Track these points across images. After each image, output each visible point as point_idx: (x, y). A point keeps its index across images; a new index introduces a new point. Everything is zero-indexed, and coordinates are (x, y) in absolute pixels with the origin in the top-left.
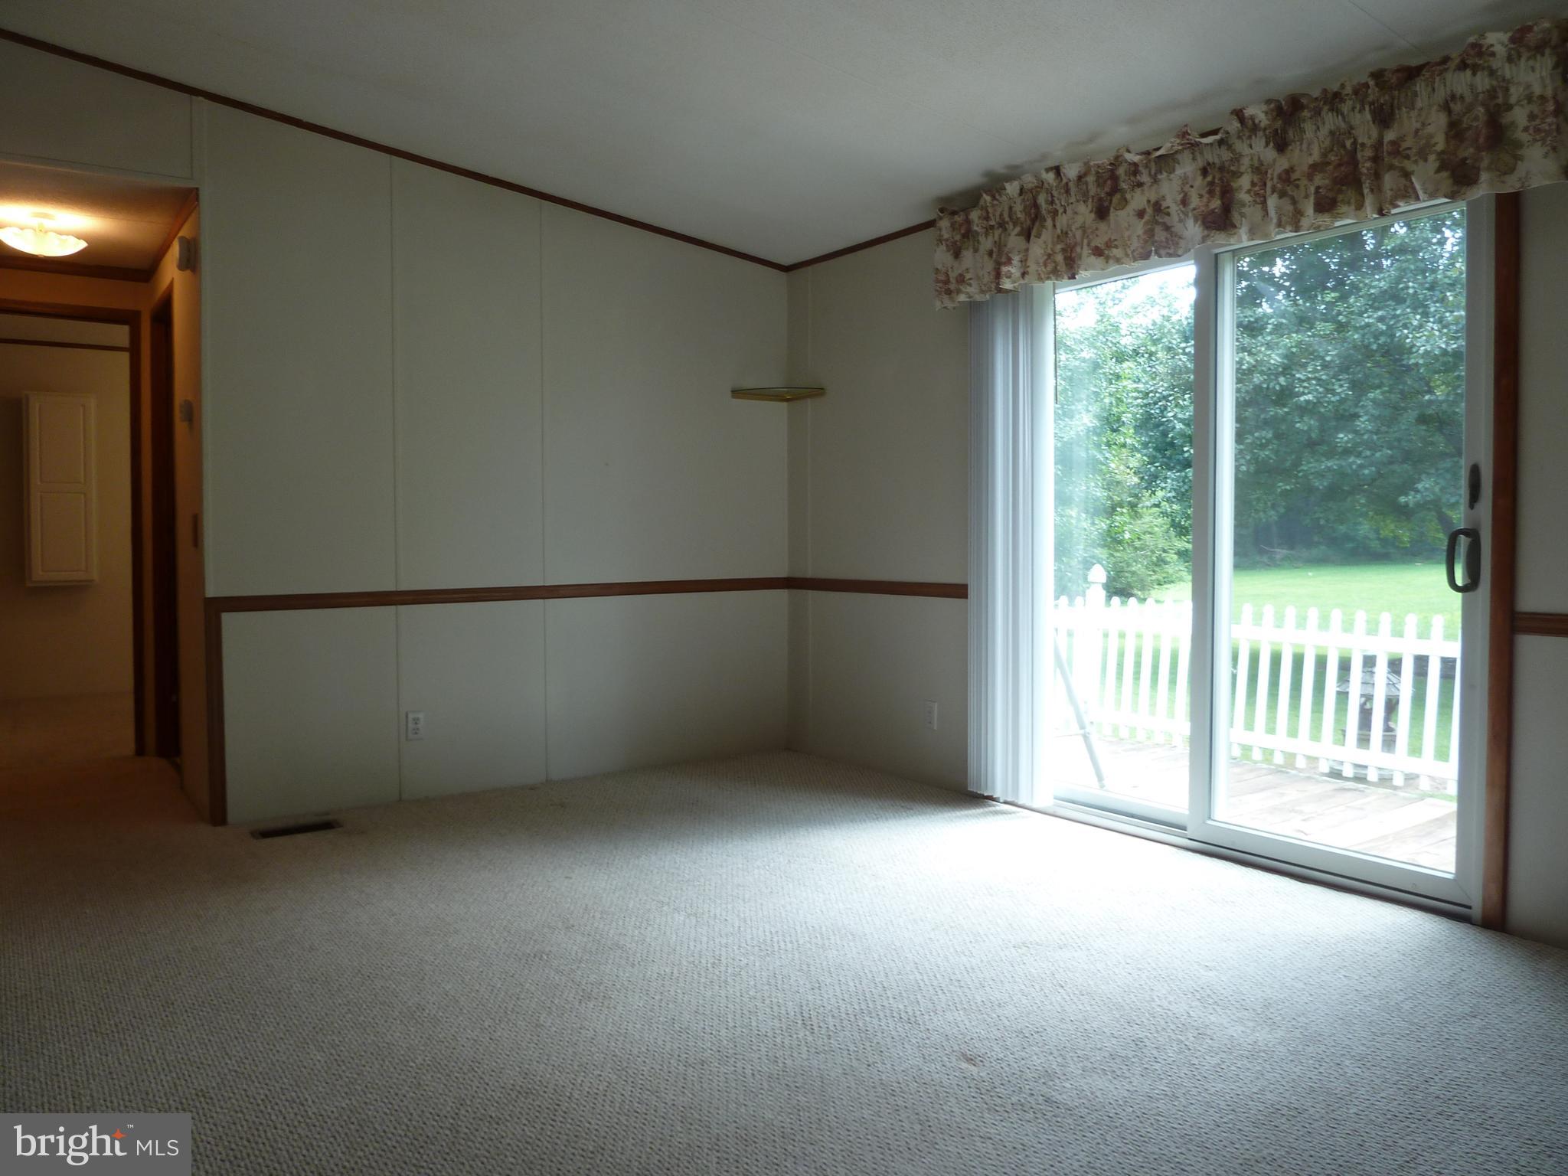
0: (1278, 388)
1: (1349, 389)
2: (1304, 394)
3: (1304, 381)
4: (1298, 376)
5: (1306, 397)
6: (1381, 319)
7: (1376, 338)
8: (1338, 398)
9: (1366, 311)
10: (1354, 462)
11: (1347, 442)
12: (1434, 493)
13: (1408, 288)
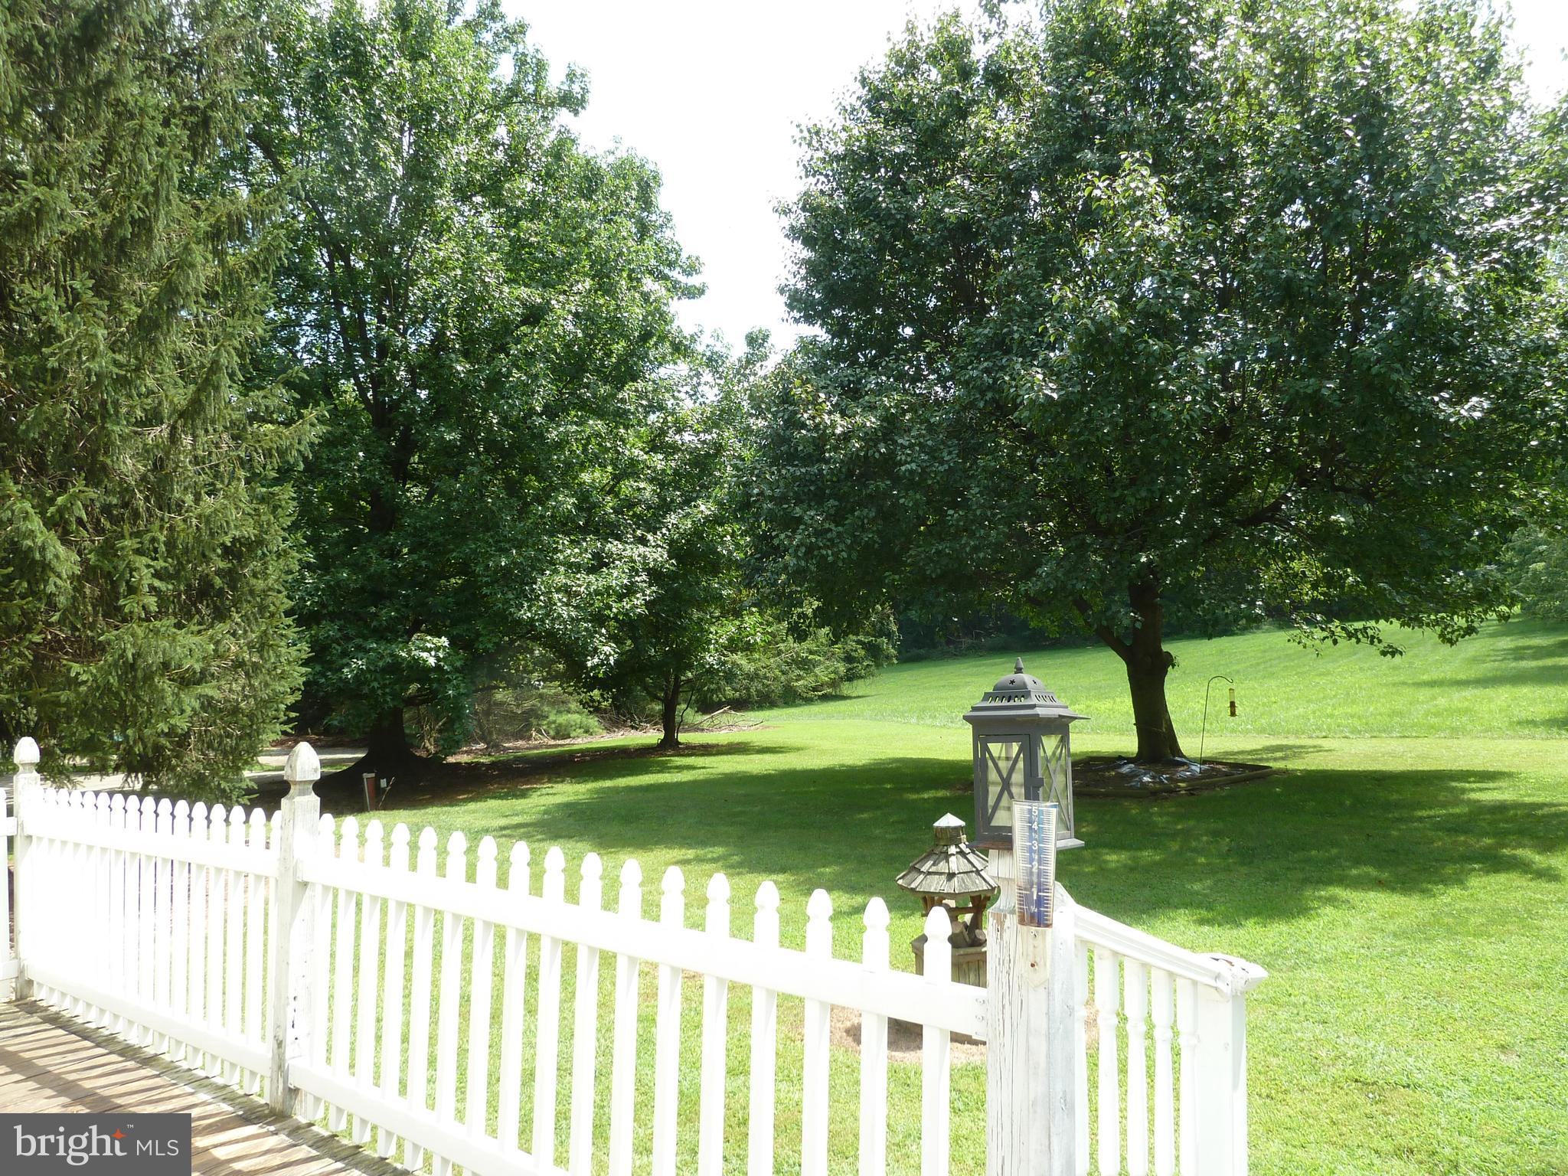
0: (877, 455)
1: (958, 456)
2: (906, 462)
3: (905, 448)
4: (900, 441)
5: (908, 466)
6: (987, 371)
7: (983, 393)
8: (946, 467)
9: (972, 362)
10: (967, 543)
11: (958, 520)
12: (1057, 579)
13: (1011, 332)
